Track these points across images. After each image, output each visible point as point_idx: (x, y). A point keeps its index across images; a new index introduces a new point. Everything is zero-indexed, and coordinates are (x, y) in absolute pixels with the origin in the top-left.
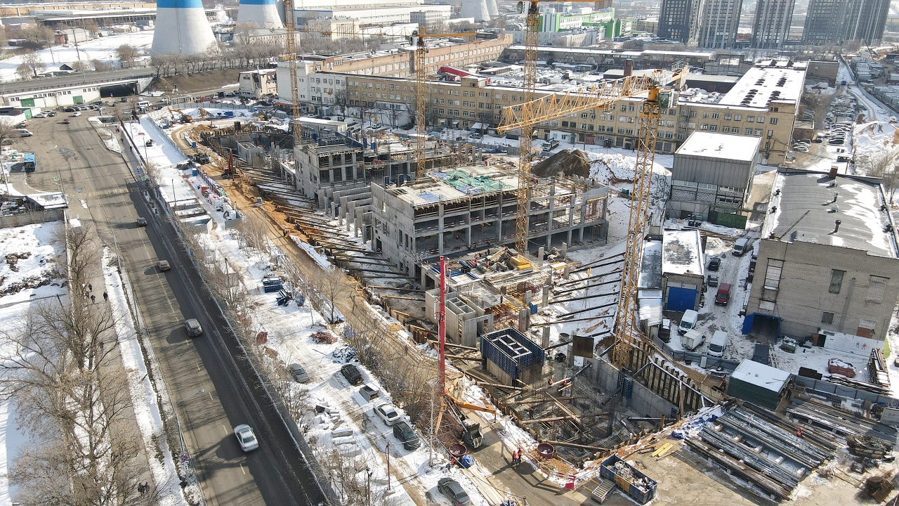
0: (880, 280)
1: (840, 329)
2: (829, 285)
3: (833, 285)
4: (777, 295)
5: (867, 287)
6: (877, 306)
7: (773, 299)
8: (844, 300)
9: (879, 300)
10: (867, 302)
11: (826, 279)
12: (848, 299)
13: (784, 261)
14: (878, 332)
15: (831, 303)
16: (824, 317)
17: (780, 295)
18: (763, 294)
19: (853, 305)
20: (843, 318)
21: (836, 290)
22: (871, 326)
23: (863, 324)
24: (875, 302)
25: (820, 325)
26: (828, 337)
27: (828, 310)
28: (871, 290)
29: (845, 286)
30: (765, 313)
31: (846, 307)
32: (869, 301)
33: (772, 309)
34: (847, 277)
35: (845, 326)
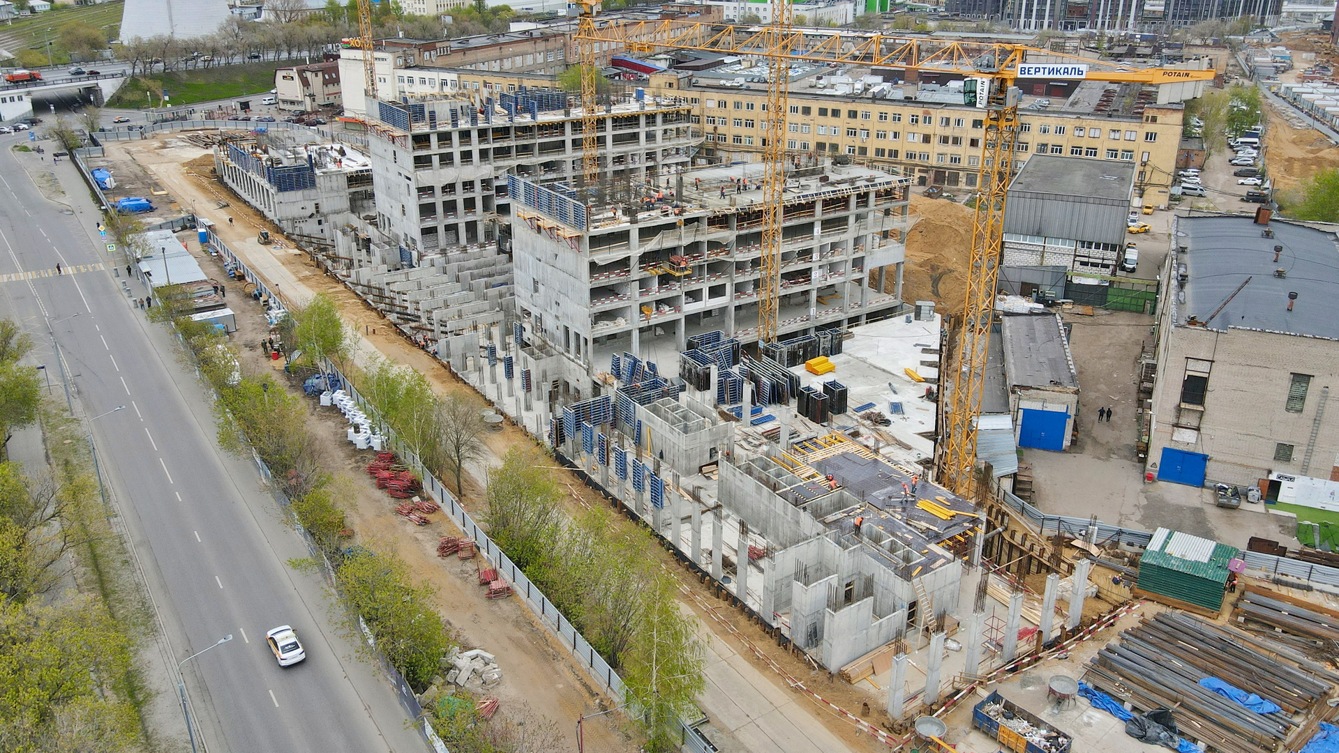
1: (1305, 470)
2: (1285, 398)
3: (1291, 399)
4: (1201, 418)
7: (1195, 423)
8: (1311, 423)
11: (1282, 388)
12: (1317, 421)
13: (1213, 361)
15: (1292, 429)
16: (1278, 452)
17: (1206, 418)
19: (1325, 431)
20: (1309, 453)
21: (1298, 407)
25: (1272, 464)
26: (1285, 483)
27: (1285, 439)
29: (1311, 400)
30: (1181, 447)
31: (1314, 435)
33: (1194, 441)
34: (1314, 387)
35: (1313, 465)
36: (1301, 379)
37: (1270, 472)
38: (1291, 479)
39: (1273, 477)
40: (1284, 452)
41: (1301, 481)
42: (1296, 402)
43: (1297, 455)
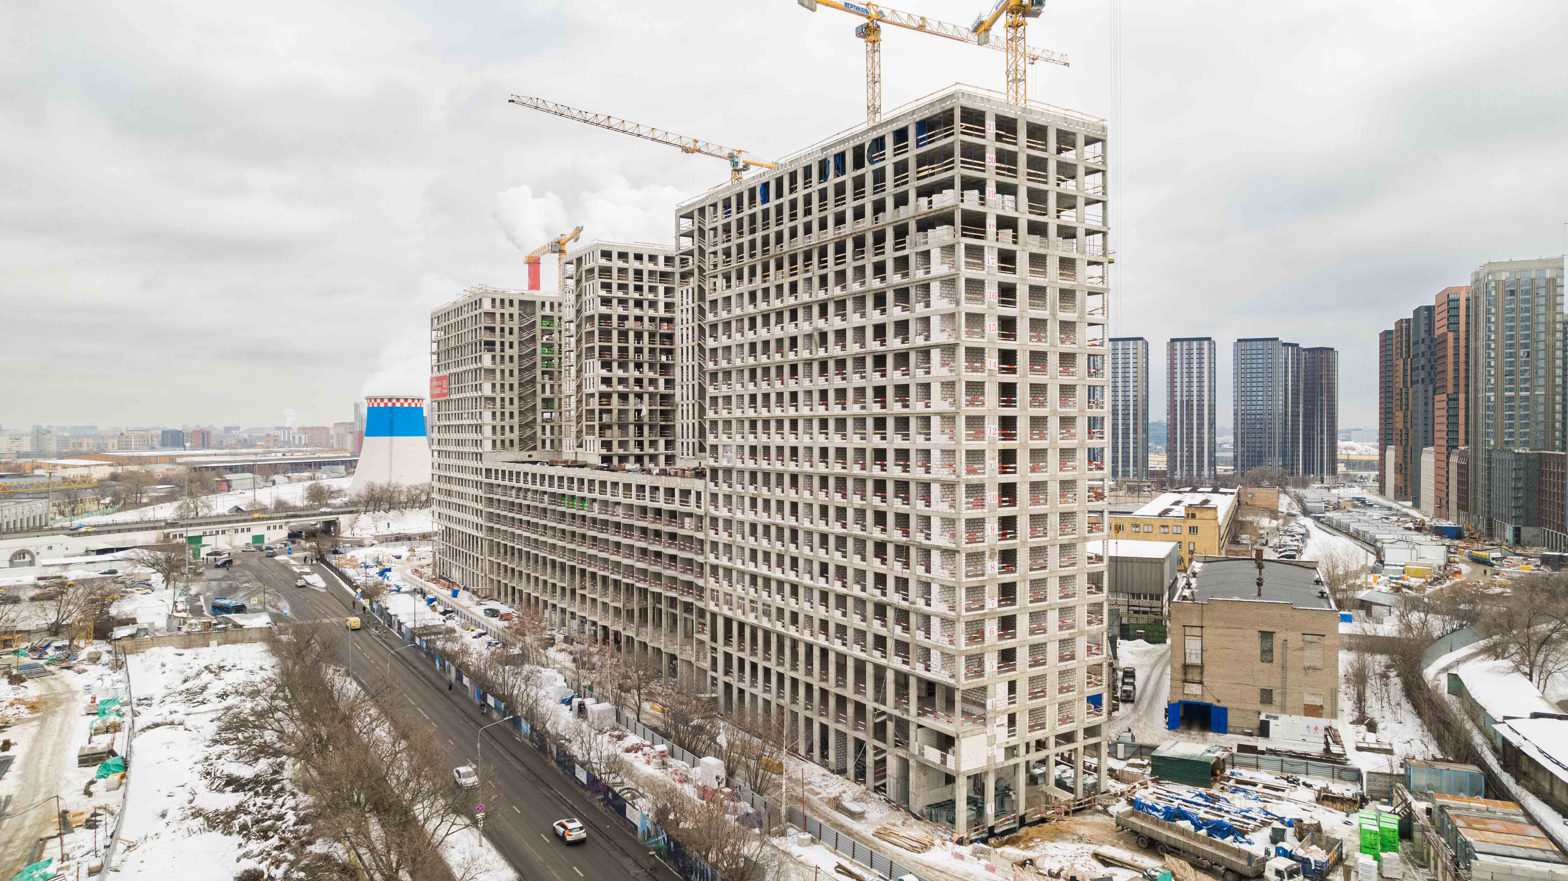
0: (1315, 638)
1: (1283, 710)
2: (1258, 652)
3: (1263, 652)
4: (1202, 673)
5: (1302, 649)
6: (1319, 673)
7: (1197, 678)
8: (1280, 670)
9: (1319, 664)
10: (1307, 669)
11: (1254, 646)
12: (1284, 667)
13: (1202, 627)
14: (1327, 708)
15: (1267, 677)
16: (1262, 696)
17: (1205, 673)
18: (1185, 674)
19: (1291, 675)
20: (1284, 694)
21: (1269, 658)
22: (1318, 701)
23: (1310, 700)
24: (1315, 669)
25: (1260, 707)
26: (1272, 723)
27: (1265, 685)
28: (1308, 653)
29: (1277, 651)
30: (1192, 699)
31: (1284, 679)
32: (1309, 668)
33: (1200, 692)
34: (1277, 640)
35: (1288, 704)
36: (1266, 636)
37: (1259, 713)
38: (1276, 718)
39: (1263, 717)
40: (1267, 697)
41: (1283, 718)
42: (1267, 654)
43: (1277, 698)
